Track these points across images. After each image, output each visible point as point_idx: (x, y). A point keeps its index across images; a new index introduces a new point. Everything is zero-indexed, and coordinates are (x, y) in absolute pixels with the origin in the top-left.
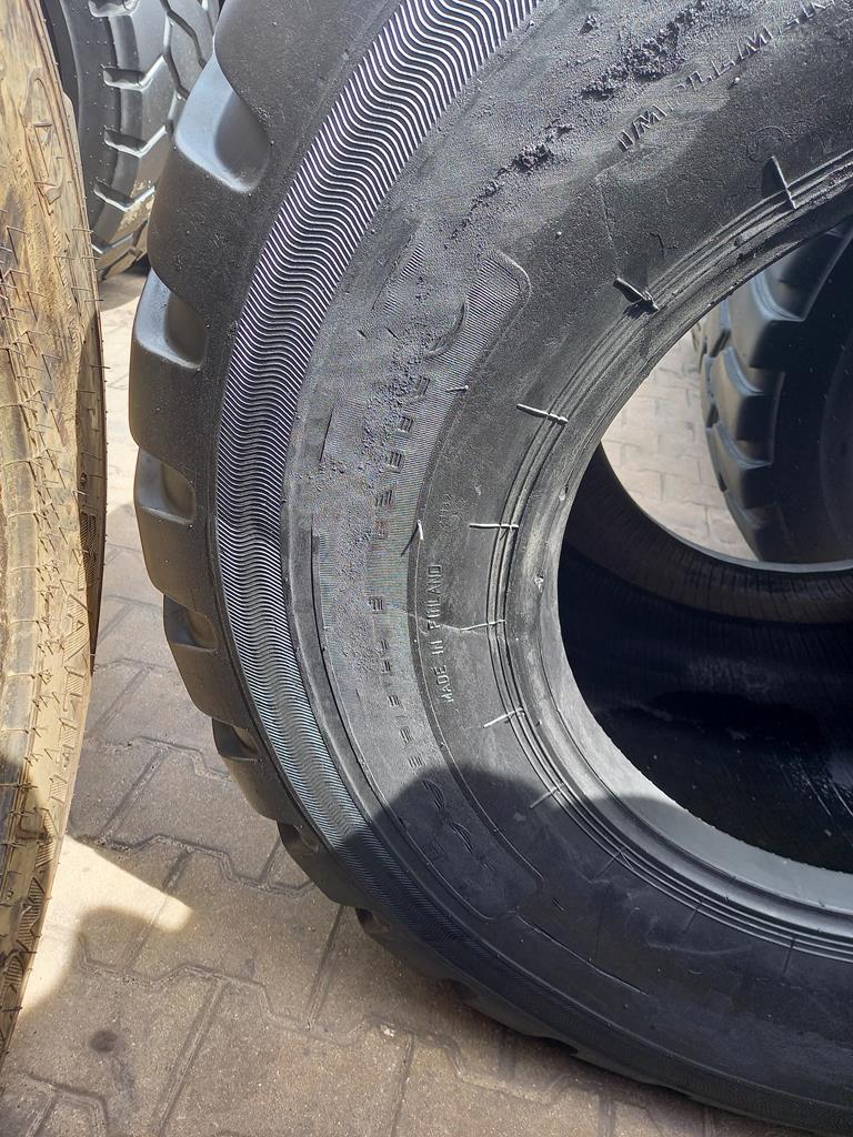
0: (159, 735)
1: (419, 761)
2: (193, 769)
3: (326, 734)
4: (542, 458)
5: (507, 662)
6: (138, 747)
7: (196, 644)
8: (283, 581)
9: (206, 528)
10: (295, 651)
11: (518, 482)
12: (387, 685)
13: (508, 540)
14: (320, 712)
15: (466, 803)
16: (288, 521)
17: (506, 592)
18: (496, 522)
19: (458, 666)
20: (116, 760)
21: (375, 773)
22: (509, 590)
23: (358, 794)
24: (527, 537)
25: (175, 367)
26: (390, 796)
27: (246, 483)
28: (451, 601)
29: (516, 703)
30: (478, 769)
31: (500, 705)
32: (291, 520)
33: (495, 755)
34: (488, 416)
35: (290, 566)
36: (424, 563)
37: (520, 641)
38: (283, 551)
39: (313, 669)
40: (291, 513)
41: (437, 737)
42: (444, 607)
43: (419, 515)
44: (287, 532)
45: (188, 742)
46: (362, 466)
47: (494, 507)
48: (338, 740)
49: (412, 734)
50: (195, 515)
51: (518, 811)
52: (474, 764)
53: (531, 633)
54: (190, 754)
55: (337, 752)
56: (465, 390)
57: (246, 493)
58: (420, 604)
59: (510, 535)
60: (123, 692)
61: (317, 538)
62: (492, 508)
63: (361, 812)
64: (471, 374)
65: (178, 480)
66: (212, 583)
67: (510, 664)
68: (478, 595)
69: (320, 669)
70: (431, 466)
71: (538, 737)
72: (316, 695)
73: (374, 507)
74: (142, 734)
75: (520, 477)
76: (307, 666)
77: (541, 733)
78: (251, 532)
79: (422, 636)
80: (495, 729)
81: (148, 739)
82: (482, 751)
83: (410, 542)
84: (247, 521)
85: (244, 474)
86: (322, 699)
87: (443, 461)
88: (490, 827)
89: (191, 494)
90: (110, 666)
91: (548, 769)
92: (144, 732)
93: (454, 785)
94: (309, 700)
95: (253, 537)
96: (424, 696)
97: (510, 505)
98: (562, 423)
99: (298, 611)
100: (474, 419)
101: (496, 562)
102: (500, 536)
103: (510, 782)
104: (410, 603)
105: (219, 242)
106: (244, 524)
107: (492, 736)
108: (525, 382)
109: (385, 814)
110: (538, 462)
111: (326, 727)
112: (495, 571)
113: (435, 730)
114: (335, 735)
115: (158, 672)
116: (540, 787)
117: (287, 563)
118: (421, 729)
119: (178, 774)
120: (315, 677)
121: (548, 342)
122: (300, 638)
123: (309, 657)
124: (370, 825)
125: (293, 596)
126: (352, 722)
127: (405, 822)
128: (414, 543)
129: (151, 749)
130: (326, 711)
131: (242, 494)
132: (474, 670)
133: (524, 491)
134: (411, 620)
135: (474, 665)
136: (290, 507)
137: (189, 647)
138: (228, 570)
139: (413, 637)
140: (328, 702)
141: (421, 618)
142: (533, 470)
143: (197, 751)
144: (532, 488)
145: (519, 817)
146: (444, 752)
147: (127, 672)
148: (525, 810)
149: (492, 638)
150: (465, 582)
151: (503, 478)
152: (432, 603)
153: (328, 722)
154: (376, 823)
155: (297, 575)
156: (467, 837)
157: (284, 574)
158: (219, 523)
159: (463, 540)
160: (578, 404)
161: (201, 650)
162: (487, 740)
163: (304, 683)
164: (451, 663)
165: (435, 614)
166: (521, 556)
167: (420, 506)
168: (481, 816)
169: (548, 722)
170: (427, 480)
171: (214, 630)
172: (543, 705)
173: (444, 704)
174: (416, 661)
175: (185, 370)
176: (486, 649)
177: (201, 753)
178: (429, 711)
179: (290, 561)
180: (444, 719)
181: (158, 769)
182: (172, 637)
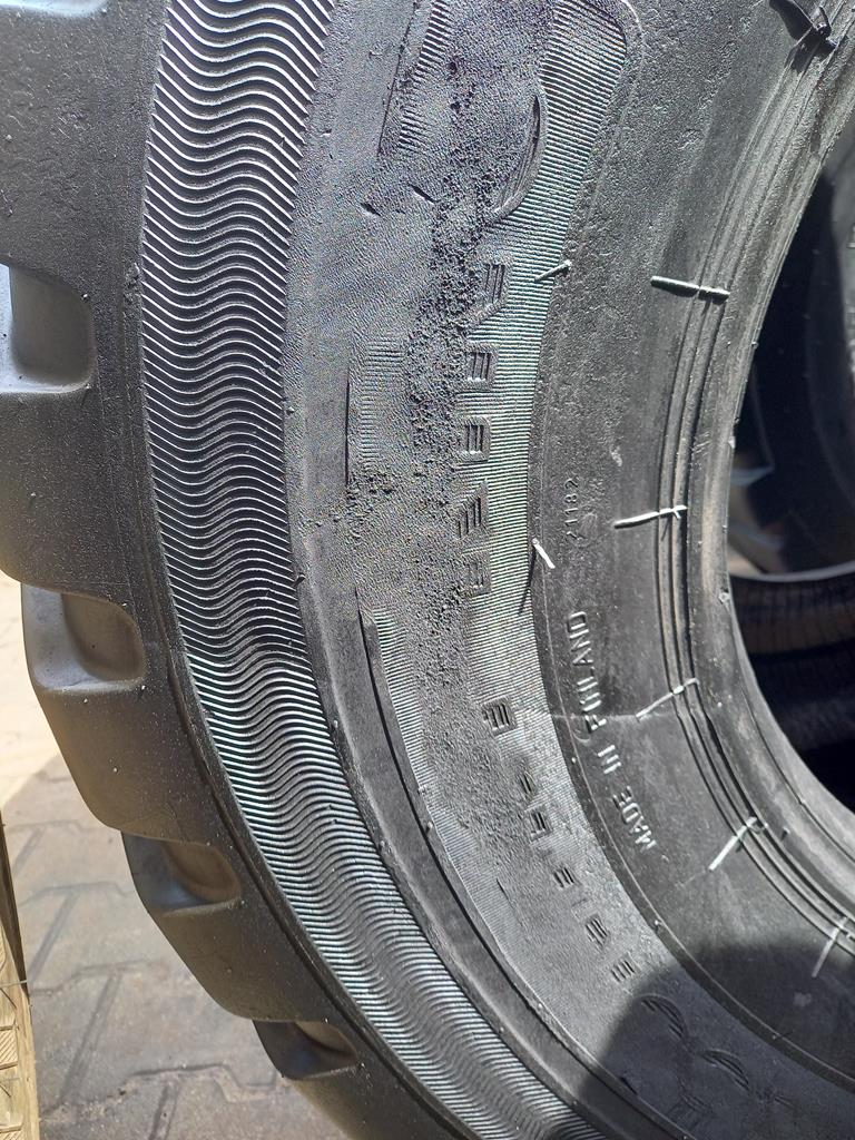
0: (161, 1062)
1: (628, 967)
2: (222, 1094)
3: (464, 979)
4: (700, 375)
5: (714, 749)
6: (136, 1092)
7: (203, 901)
8: (331, 730)
9: (170, 680)
10: (378, 850)
11: (672, 428)
12: (545, 855)
13: (675, 537)
14: (445, 944)
15: (719, 1009)
16: (314, 614)
17: (687, 629)
18: (651, 509)
19: (649, 779)
20: (108, 1125)
21: (564, 1016)
22: (692, 625)
23: (542, 1063)
24: (699, 522)
25: (44, 403)
26: (594, 1048)
27: (224, 570)
28: (612, 672)
29: (744, 812)
30: (722, 945)
31: (722, 824)
32: (319, 609)
33: (737, 910)
34: (610, 313)
35: (337, 697)
36: (559, 615)
37: (724, 706)
38: (318, 673)
39: (417, 872)
40: (317, 598)
41: (647, 916)
42: (604, 687)
43: (533, 528)
44: (317, 634)
45: (204, 1056)
46: (420, 469)
47: (643, 482)
48: (488, 983)
49: (606, 927)
50: (144, 663)
51: (798, 991)
52: (713, 937)
53: (734, 690)
54: (211, 1074)
55: (490, 1003)
56: (565, 271)
57: (229, 589)
58: (566, 693)
59: (676, 526)
60: (94, 1016)
61: (373, 628)
62: (641, 487)
63: (555, 1091)
64: (570, 235)
65: (98, 613)
66: (204, 780)
67: (720, 751)
68: (648, 646)
69: (428, 867)
70: (535, 434)
71: (790, 857)
72: (431, 915)
73: (456, 539)
74: (138, 1068)
75: (674, 419)
76: (404, 869)
77: (792, 848)
78: (253, 659)
79: (581, 748)
80: (727, 866)
81: (146, 1074)
82: (719, 913)
83: (529, 584)
84: (242, 641)
85: (217, 552)
86: (444, 920)
87: (553, 419)
88: (765, 1035)
89: (128, 630)
90: (66, 987)
91: (817, 903)
92: (139, 1066)
93: (693, 987)
94: (422, 928)
95: (260, 665)
96: (609, 853)
97: (666, 474)
98: (719, 299)
99: (368, 775)
100: (589, 324)
101: (664, 582)
102: (661, 535)
103: (771, 947)
104: (551, 696)
105: (70, 129)
106: (237, 648)
107: (726, 881)
108: (657, 231)
109: (598, 1081)
110: (695, 383)
111: (460, 965)
112: (665, 596)
113: (640, 904)
114: (479, 975)
115: (133, 971)
116: (815, 938)
117: (330, 691)
118: (619, 910)
119: (204, 1112)
120: (423, 886)
121: (682, 143)
122: (382, 823)
123: (403, 852)
124: (576, 1109)
125: (355, 752)
126: (503, 939)
127: (631, 1080)
128: (535, 585)
129: (155, 1086)
130: (454, 940)
131: (222, 593)
132: (673, 780)
133: (684, 440)
134: (558, 724)
135: (671, 771)
136: (313, 588)
137: (189, 910)
138: (228, 744)
139: (568, 755)
140: (454, 923)
141: (573, 717)
142: (691, 400)
143: (220, 1065)
144: (694, 431)
145: (801, 1000)
146: (663, 936)
147: (92, 986)
148: (806, 984)
149: (684, 715)
150: (627, 630)
151: (649, 425)
152: (587, 684)
153: (463, 956)
154: (583, 1102)
155: (351, 709)
156: (736, 1066)
157: (328, 715)
158: (191, 662)
159: (609, 556)
160: (739, 259)
161: (213, 908)
162: (721, 891)
163: (408, 902)
164: (636, 780)
165: (592, 702)
166: (698, 559)
167: (531, 512)
168: (747, 1022)
169: (795, 826)
170: (533, 460)
171: (226, 862)
172: (780, 800)
173: (644, 857)
174: (583, 795)
175: (63, 401)
176: (679, 738)
177: (227, 1068)
178: (622, 876)
179: (335, 687)
180: (649, 880)
181: (173, 1114)
182: (155, 907)
